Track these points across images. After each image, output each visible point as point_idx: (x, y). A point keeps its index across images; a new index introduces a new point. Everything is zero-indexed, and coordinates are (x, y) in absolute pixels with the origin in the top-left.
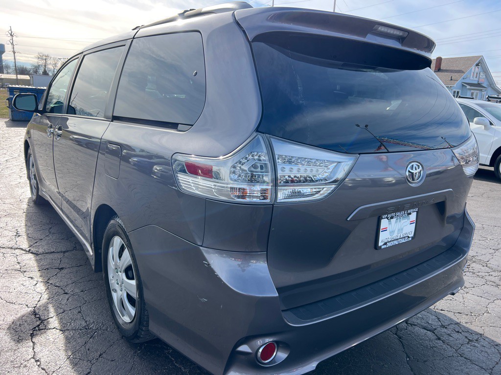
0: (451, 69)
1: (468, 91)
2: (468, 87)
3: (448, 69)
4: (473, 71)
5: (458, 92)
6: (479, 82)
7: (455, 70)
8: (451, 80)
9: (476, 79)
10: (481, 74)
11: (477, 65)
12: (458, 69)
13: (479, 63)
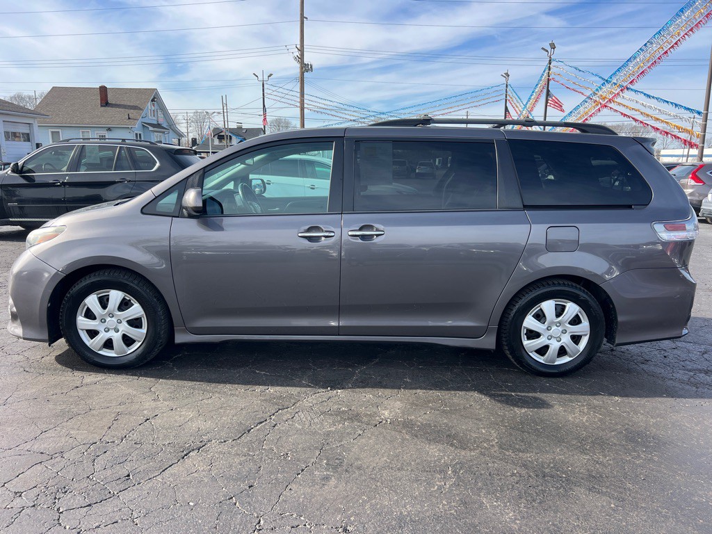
0: (122, 103)
1: (152, 134)
2: (151, 128)
3: (118, 103)
4: (150, 108)
5: (140, 135)
6: (159, 123)
7: (129, 106)
8: (129, 118)
9: (154, 118)
10: (159, 113)
11: (153, 100)
12: (131, 104)
13: (154, 98)
